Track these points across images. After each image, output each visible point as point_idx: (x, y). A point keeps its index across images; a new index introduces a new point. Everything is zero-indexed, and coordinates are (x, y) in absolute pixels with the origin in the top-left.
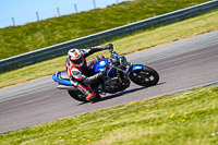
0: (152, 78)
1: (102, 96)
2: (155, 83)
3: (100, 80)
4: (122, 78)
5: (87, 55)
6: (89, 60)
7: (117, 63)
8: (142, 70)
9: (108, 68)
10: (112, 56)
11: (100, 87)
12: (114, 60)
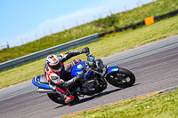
0: (128, 80)
1: (81, 98)
2: (131, 84)
3: (78, 83)
4: (99, 80)
5: (64, 60)
7: (94, 66)
8: (118, 72)
9: (85, 71)
10: (89, 60)
11: (78, 89)
12: (91, 63)
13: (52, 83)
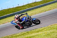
0: (38, 22)
1: (25, 27)
2: (39, 23)
3: (24, 23)
4: (30, 22)
5: (20, 16)
6: (21, 17)
8: (35, 20)
9: (26, 20)
10: (27, 16)
11: (24, 25)
13: (16, 23)
